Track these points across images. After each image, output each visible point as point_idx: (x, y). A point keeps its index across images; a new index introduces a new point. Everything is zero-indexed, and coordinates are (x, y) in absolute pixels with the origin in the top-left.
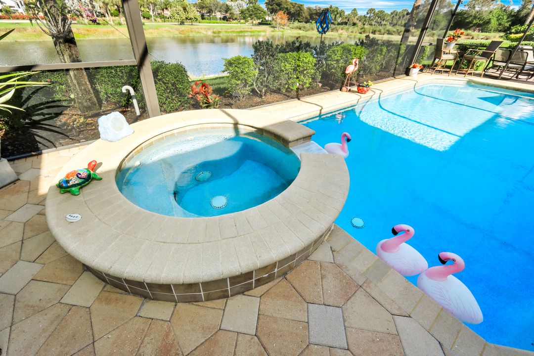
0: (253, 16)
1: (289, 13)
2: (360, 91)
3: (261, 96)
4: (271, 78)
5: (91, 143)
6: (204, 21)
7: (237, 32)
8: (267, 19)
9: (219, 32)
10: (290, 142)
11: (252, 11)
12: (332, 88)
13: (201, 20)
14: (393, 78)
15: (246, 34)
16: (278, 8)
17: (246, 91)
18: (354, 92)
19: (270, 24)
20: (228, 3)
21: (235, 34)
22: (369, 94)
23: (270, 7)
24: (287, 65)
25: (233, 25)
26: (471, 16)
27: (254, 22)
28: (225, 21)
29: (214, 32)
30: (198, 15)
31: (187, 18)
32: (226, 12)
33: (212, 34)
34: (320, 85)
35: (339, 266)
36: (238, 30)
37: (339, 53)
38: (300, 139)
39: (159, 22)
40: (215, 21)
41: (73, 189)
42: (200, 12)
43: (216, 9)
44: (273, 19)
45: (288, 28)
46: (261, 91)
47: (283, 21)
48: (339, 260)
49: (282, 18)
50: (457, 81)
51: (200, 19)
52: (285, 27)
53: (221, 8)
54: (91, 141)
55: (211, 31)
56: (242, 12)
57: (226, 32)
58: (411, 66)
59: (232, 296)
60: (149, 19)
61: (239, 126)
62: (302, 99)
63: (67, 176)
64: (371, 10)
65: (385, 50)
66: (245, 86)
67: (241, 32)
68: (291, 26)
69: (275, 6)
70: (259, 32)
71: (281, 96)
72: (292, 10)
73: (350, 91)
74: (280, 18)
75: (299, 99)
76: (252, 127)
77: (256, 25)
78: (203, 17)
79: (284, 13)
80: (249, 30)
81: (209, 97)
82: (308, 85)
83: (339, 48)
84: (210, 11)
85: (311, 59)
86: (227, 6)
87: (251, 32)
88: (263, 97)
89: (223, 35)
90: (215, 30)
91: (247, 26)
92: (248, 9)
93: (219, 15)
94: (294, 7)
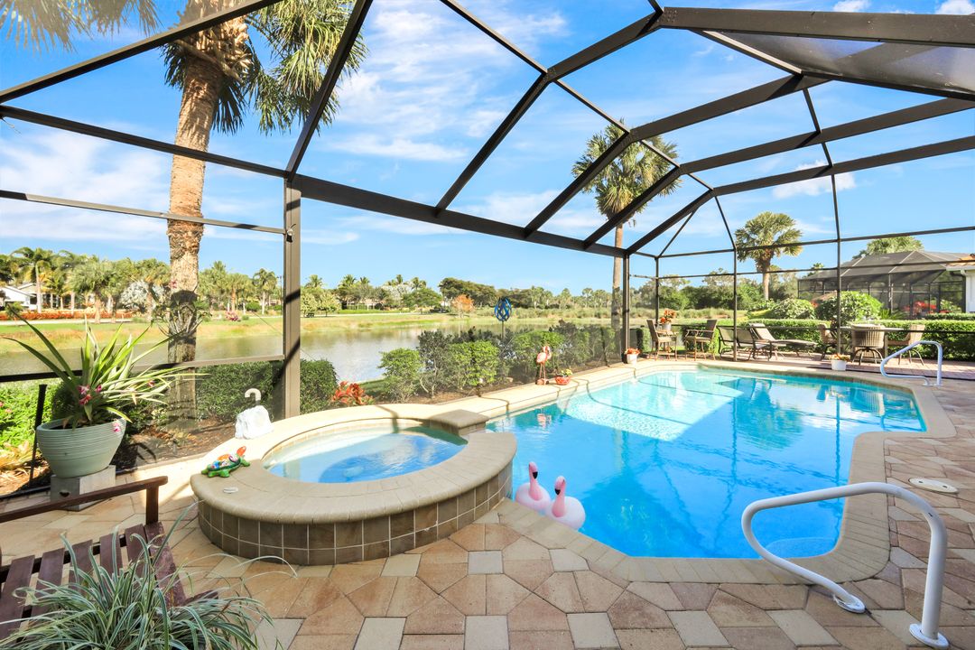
0: (422, 302)
1: (474, 297)
2: (560, 383)
3: (430, 396)
4: (442, 372)
5: (203, 456)
6: (346, 310)
7: (397, 323)
8: (442, 304)
9: (369, 325)
10: (460, 428)
11: (420, 296)
12: (525, 381)
13: (342, 311)
14: (606, 367)
15: (410, 326)
16: (458, 291)
17: (410, 388)
18: (552, 384)
19: (447, 311)
20: (383, 287)
21: (394, 327)
22: (571, 384)
23: (446, 290)
24: (463, 356)
25: (391, 315)
26: (716, 292)
27: (424, 310)
28: (379, 310)
29: (361, 326)
30: (337, 303)
31: (319, 309)
32: (381, 298)
33: (357, 328)
34: (511, 380)
35: (504, 525)
36: (399, 321)
37: (527, 340)
38: (472, 425)
39: (272, 315)
40: (362, 310)
41: (224, 470)
42: (341, 300)
43: (365, 295)
44: (452, 305)
45: (474, 315)
46: (429, 388)
47: (466, 307)
48: (504, 520)
49: (464, 304)
50: (686, 365)
51: (339, 308)
52: (470, 314)
53: (372, 294)
54: (202, 454)
55: (357, 323)
56: (405, 298)
57: (380, 324)
58: (626, 352)
59: (392, 555)
60: (256, 311)
61: (399, 421)
62: (483, 395)
63: (220, 458)
64: (587, 290)
65: (587, 335)
66: (408, 383)
67: (404, 323)
68: (479, 312)
69: (453, 290)
70: (431, 321)
71: (458, 395)
72: (479, 294)
73: (548, 383)
74: (461, 302)
75: (480, 396)
76: (416, 420)
77: (426, 313)
78: (344, 306)
79: (467, 297)
80: (416, 320)
81: (359, 398)
82: (492, 379)
83: (526, 335)
84: (357, 298)
85: (491, 348)
86: (383, 291)
87: (419, 322)
88: (433, 397)
89: (375, 328)
90: (362, 322)
91: (413, 315)
92: (414, 294)
93: (369, 302)
94: (480, 289)
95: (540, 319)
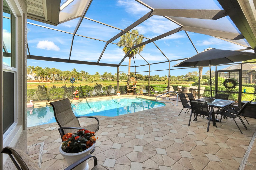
30: (99, 79)
31: (94, 80)
79: (134, 78)
84: (107, 78)
86: (113, 76)
94: (138, 76)
95: (154, 84)
